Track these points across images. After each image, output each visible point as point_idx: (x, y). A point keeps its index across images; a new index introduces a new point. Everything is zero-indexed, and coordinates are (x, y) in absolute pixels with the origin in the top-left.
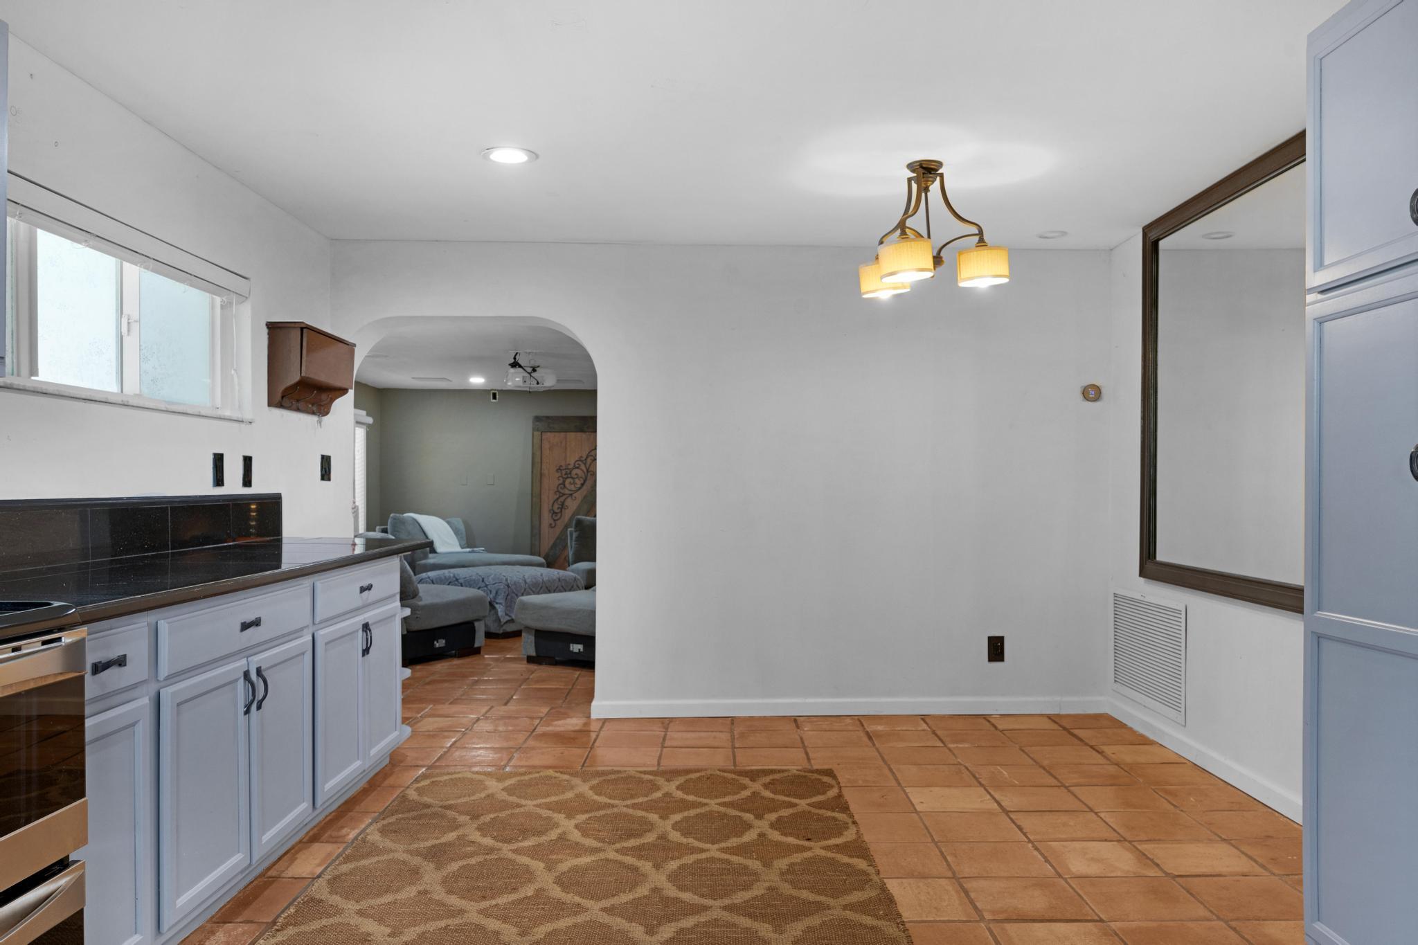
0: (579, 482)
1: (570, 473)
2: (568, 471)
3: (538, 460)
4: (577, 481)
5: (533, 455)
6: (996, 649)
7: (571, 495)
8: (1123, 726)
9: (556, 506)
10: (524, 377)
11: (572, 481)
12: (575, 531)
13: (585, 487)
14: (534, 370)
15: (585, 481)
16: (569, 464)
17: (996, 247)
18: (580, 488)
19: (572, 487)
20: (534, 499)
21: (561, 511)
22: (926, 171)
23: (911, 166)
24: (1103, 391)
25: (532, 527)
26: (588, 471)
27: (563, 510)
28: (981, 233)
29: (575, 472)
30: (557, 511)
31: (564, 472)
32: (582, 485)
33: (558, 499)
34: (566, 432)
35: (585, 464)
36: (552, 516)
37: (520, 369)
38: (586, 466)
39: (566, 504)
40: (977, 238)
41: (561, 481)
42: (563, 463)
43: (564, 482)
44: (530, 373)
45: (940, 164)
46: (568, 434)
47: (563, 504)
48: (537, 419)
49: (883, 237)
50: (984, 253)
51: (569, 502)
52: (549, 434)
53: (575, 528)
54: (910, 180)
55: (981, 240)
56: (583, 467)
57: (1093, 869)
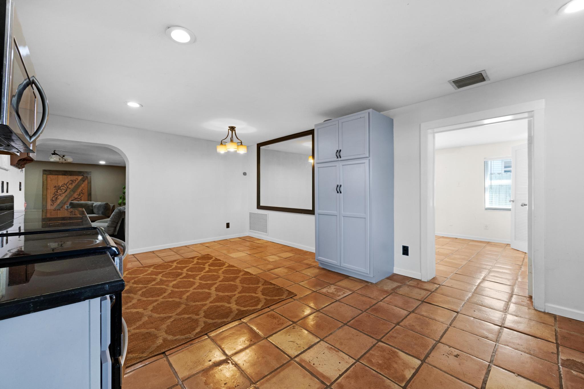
0: (63, 191)
1: (60, 188)
2: (59, 188)
3: (45, 183)
4: (63, 190)
5: (43, 182)
6: (228, 225)
7: (60, 195)
8: (253, 237)
9: (54, 199)
10: (59, 158)
11: (61, 191)
12: (70, 206)
13: (66, 192)
14: (64, 156)
15: (66, 191)
16: (59, 185)
17: (244, 146)
18: (64, 193)
19: (61, 192)
20: (44, 196)
21: (56, 200)
22: (232, 129)
23: (229, 127)
24: (247, 174)
25: (43, 206)
26: (67, 187)
27: (57, 200)
28: (241, 142)
29: (62, 188)
30: (54, 200)
31: (57, 188)
32: (65, 192)
33: (54, 196)
34: (58, 175)
35: (66, 185)
36: (52, 202)
37: (58, 156)
38: (67, 186)
39: (58, 197)
40: (241, 143)
41: (56, 190)
42: (57, 185)
43: (57, 191)
44: (62, 157)
45: (235, 128)
46: (59, 176)
47: (57, 198)
48: (44, 171)
49: (222, 140)
50: (241, 146)
51: (59, 197)
52: (50, 175)
53: (69, 205)
54: (229, 129)
55: (241, 144)
56: (65, 186)
57: (273, 260)
